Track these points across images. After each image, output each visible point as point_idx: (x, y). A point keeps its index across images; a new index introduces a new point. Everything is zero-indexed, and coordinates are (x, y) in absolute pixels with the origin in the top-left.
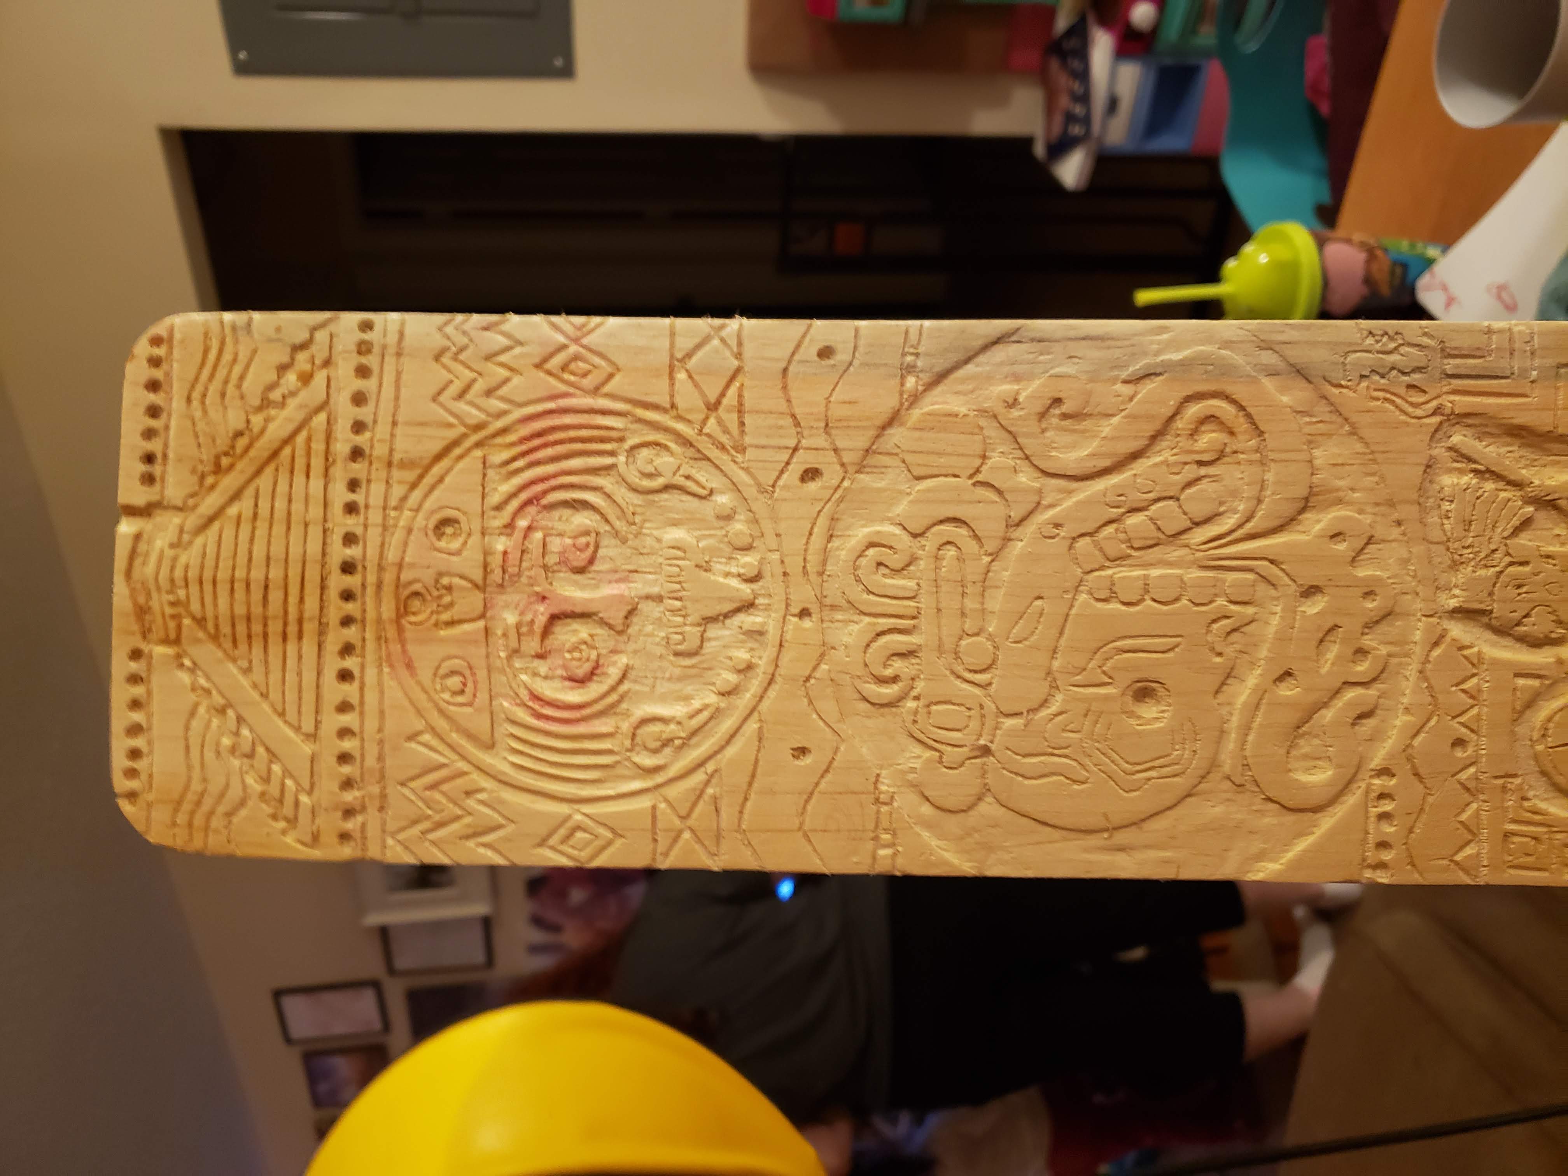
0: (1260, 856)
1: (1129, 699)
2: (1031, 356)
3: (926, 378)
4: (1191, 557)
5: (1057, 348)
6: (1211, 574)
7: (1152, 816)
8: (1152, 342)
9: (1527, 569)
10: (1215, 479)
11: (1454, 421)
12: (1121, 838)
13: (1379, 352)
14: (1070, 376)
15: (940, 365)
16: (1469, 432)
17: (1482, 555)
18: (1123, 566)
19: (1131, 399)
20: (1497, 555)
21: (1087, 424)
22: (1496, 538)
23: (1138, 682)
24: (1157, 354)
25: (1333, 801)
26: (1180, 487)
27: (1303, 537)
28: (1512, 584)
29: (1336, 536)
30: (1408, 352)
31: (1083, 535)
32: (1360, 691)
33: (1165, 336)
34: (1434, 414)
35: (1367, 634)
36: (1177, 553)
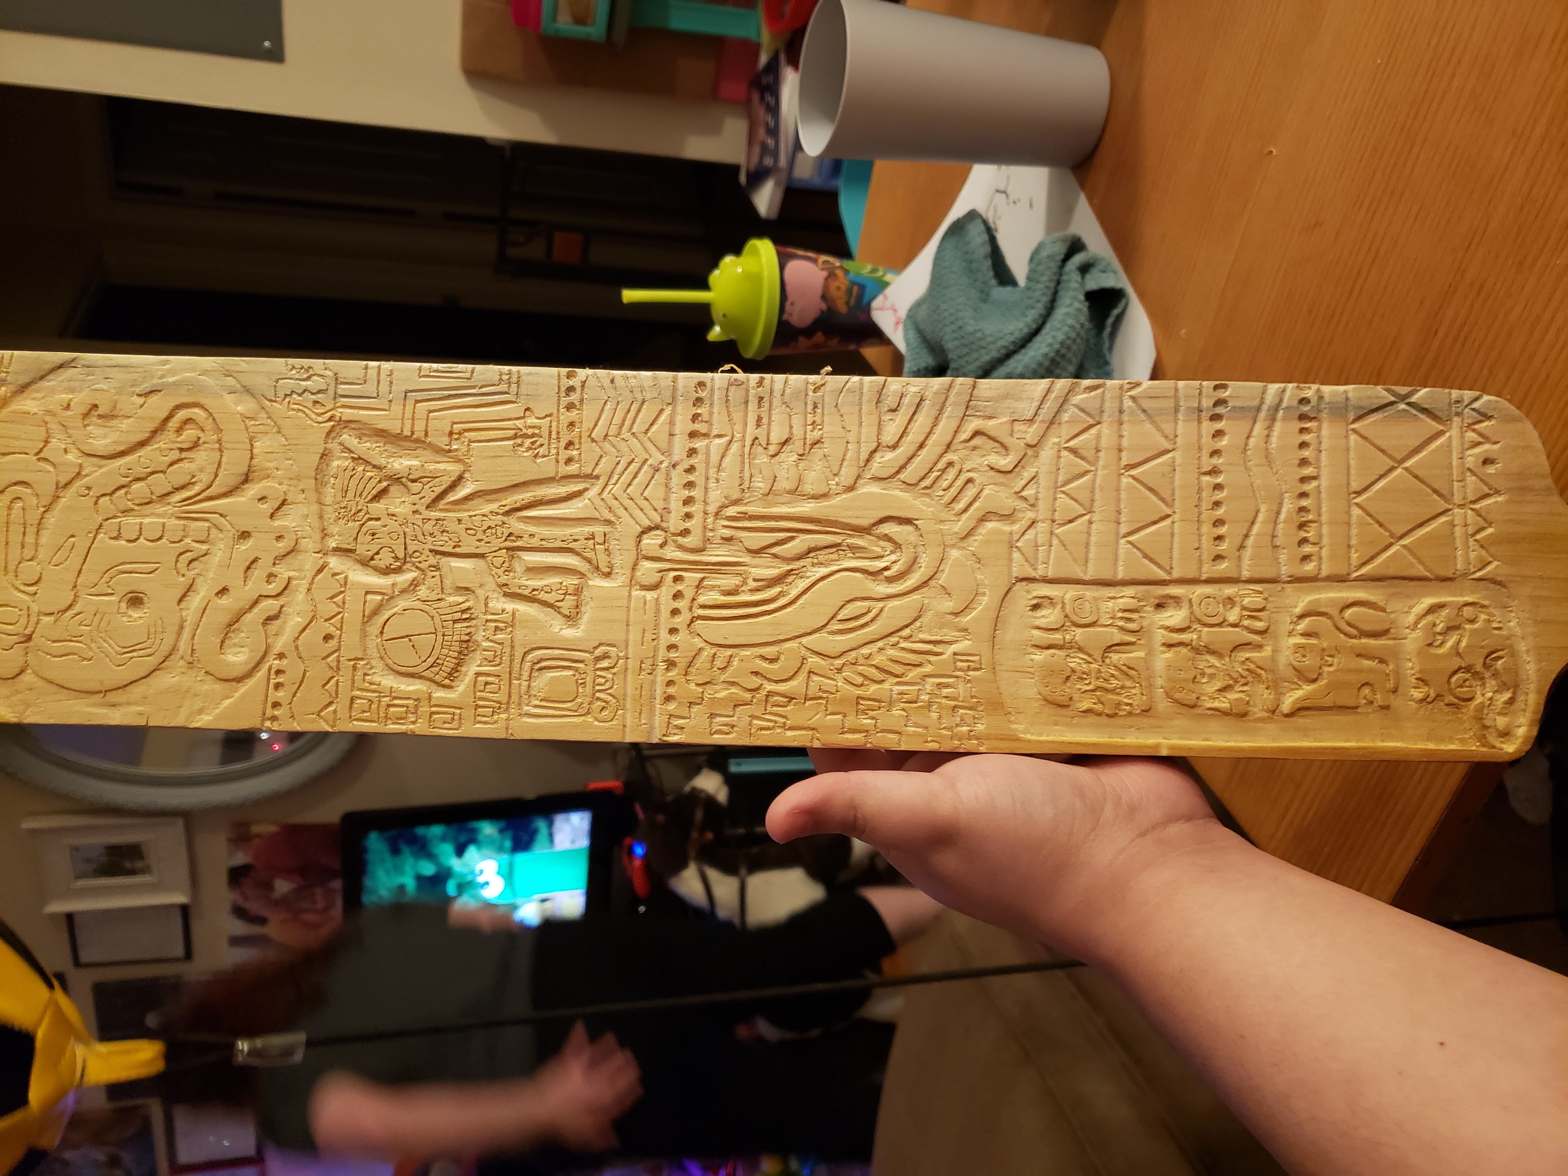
0: (201, 711)
1: (124, 605)
2: (81, 376)
3: (13, 388)
4: (171, 511)
5: (98, 371)
6: (183, 522)
7: (131, 683)
8: (158, 370)
9: (378, 523)
10: (192, 460)
11: (343, 426)
12: (112, 697)
13: (297, 379)
14: (103, 390)
15: (24, 379)
16: (352, 432)
17: (352, 513)
18: (130, 516)
19: (142, 406)
20: (361, 514)
21: (115, 422)
22: (362, 501)
23: (130, 593)
24: (161, 377)
25: (249, 674)
26: (166, 465)
27: (243, 499)
28: (369, 532)
29: (262, 499)
30: (316, 380)
31: (104, 495)
32: (271, 601)
33: (167, 366)
34: (330, 420)
35: (279, 564)
36: (162, 509)
